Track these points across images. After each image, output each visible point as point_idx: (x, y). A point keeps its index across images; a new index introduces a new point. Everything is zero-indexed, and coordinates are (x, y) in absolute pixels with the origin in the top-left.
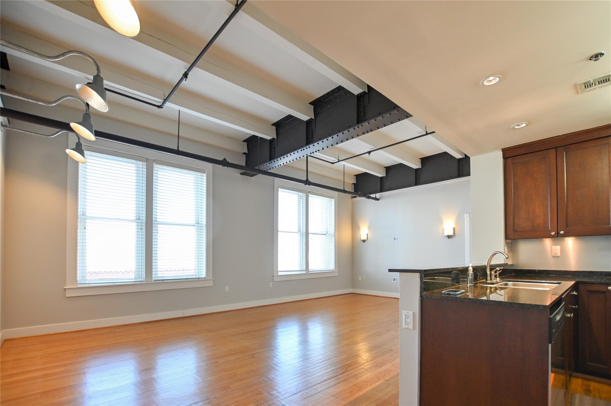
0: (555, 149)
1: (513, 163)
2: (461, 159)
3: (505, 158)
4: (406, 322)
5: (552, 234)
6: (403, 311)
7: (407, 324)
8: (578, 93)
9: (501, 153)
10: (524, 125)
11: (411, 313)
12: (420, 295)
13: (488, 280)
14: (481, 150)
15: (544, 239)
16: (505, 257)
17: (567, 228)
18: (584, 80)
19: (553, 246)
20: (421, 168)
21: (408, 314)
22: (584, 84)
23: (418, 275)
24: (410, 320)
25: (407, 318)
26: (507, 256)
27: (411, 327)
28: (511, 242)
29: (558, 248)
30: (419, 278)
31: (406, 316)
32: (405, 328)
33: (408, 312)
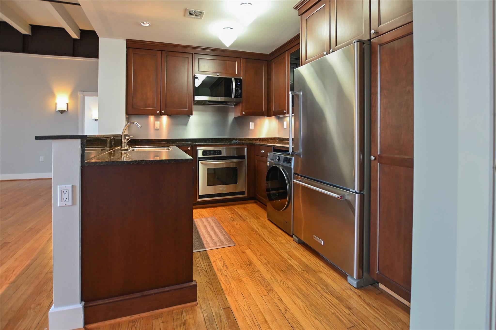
0: (160, 52)
1: (133, 53)
2: (76, 39)
3: (128, 48)
4: (63, 199)
5: (157, 112)
6: (58, 186)
7: (63, 201)
8: (184, 16)
9: (125, 43)
10: (148, 25)
11: (69, 187)
12: (80, 165)
13: (123, 147)
14: (111, 34)
15: (150, 116)
16: (139, 127)
17: (166, 109)
18: (191, 9)
19: (156, 121)
20: (31, 34)
21: (65, 189)
22: (190, 11)
23: (79, 141)
24: (68, 196)
25: (63, 194)
26: (140, 126)
27: (69, 203)
28: (128, 117)
29: (158, 122)
30: (80, 145)
31: (62, 192)
32: (61, 206)
33: (66, 186)
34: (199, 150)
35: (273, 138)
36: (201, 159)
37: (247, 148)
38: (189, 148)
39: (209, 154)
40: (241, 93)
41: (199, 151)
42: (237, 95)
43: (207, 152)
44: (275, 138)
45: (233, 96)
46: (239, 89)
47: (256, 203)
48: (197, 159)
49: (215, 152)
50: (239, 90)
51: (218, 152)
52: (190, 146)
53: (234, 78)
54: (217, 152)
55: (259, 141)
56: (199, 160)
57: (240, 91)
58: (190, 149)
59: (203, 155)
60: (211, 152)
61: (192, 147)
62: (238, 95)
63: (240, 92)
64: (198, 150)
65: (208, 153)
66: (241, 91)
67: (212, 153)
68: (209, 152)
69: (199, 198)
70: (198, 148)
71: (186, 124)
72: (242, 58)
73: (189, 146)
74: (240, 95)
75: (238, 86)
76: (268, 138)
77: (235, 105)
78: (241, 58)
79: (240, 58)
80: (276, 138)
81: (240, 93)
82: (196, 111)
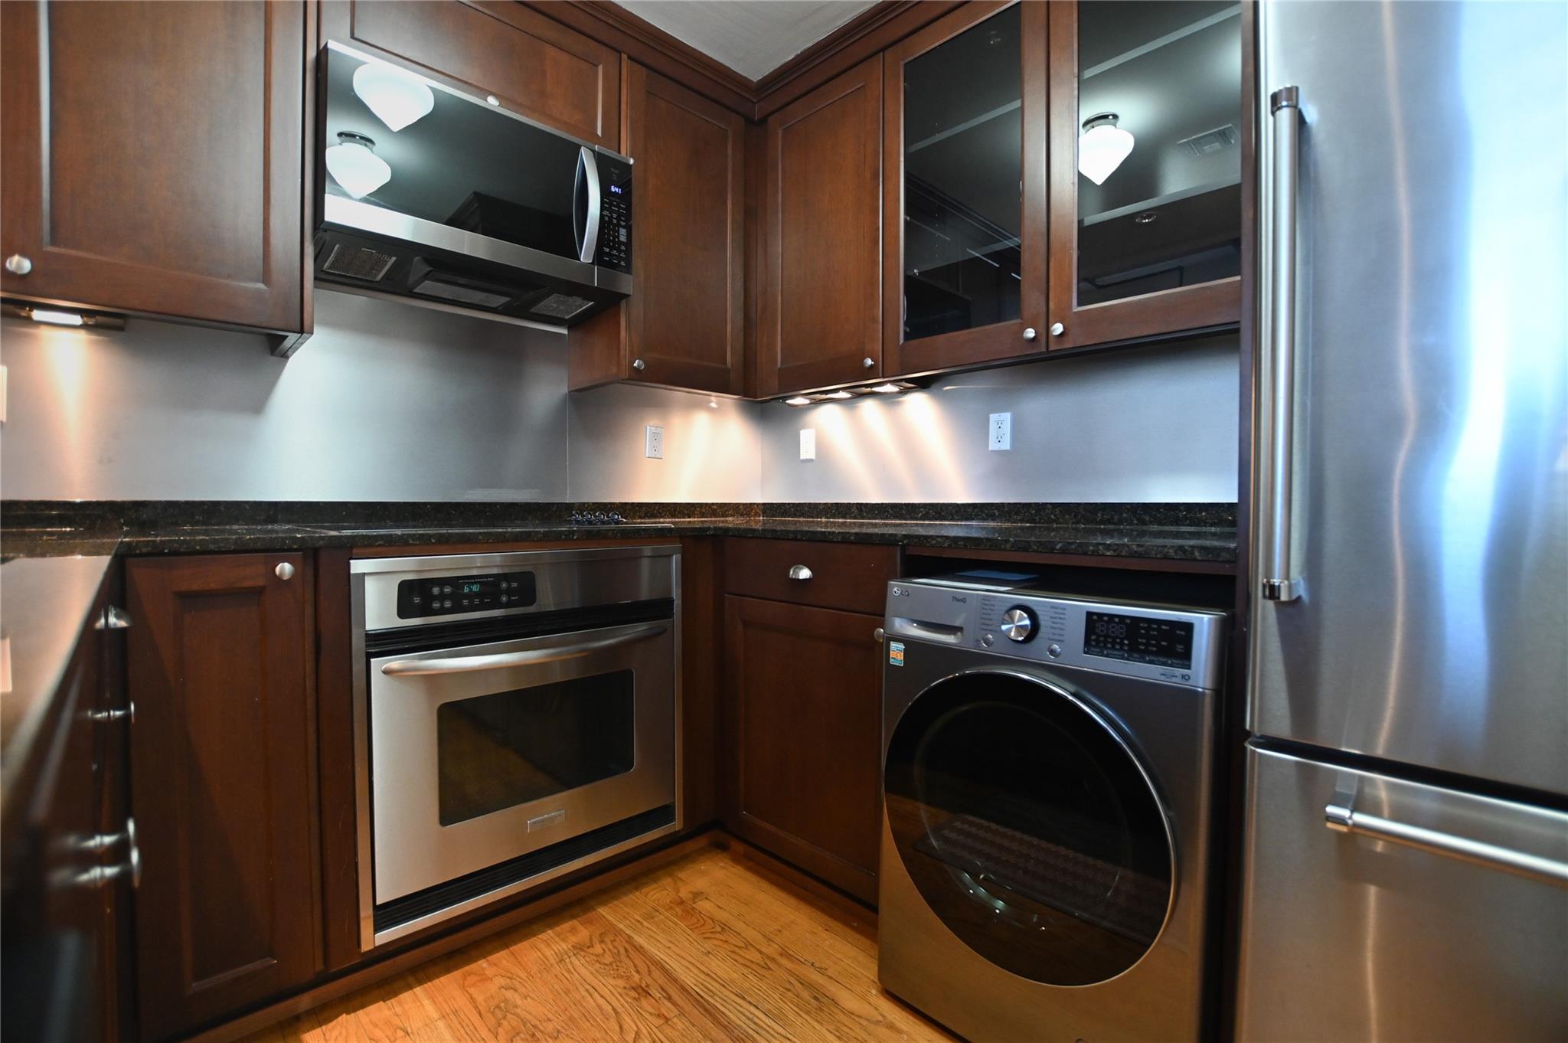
34: (366, 578)
35: (744, 504)
36: (387, 642)
37: (679, 556)
38: (285, 569)
39: (448, 604)
40: (629, 243)
41: (370, 585)
42: (608, 250)
43: (436, 591)
44: (751, 504)
45: (586, 254)
46: (618, 218)
47: (721, 847)
48: (358, 644)
49: (490, 589)
50: (619, 226)
51: (515, 585)
52: (291, 550)
53: (593, 151)
54: (504, 585)
55: (689, 517)
56: (370, 656)
57: (623, 231)
58: (294, 575)
59: (402, 613)
60: (466, 590)
61: (310, 555)
62: (615, 252)
63: (623, 238)
64: (362, 576)
65: (442, 597)
66: (629, 235)
67: (471, 596)
68: (447, 590)
69: (378, 928)
70: (358, 566)
71: (257, 404)
72: (629, 57)
73: (281, 551)
74: (623, 255)
75: (611, 204)
76: (725, 504)
77: (573, 324)
78: (624, 56)
79: (620, 52)
80: (758, 504)
81: (623, 243)
82: (334, 324)
